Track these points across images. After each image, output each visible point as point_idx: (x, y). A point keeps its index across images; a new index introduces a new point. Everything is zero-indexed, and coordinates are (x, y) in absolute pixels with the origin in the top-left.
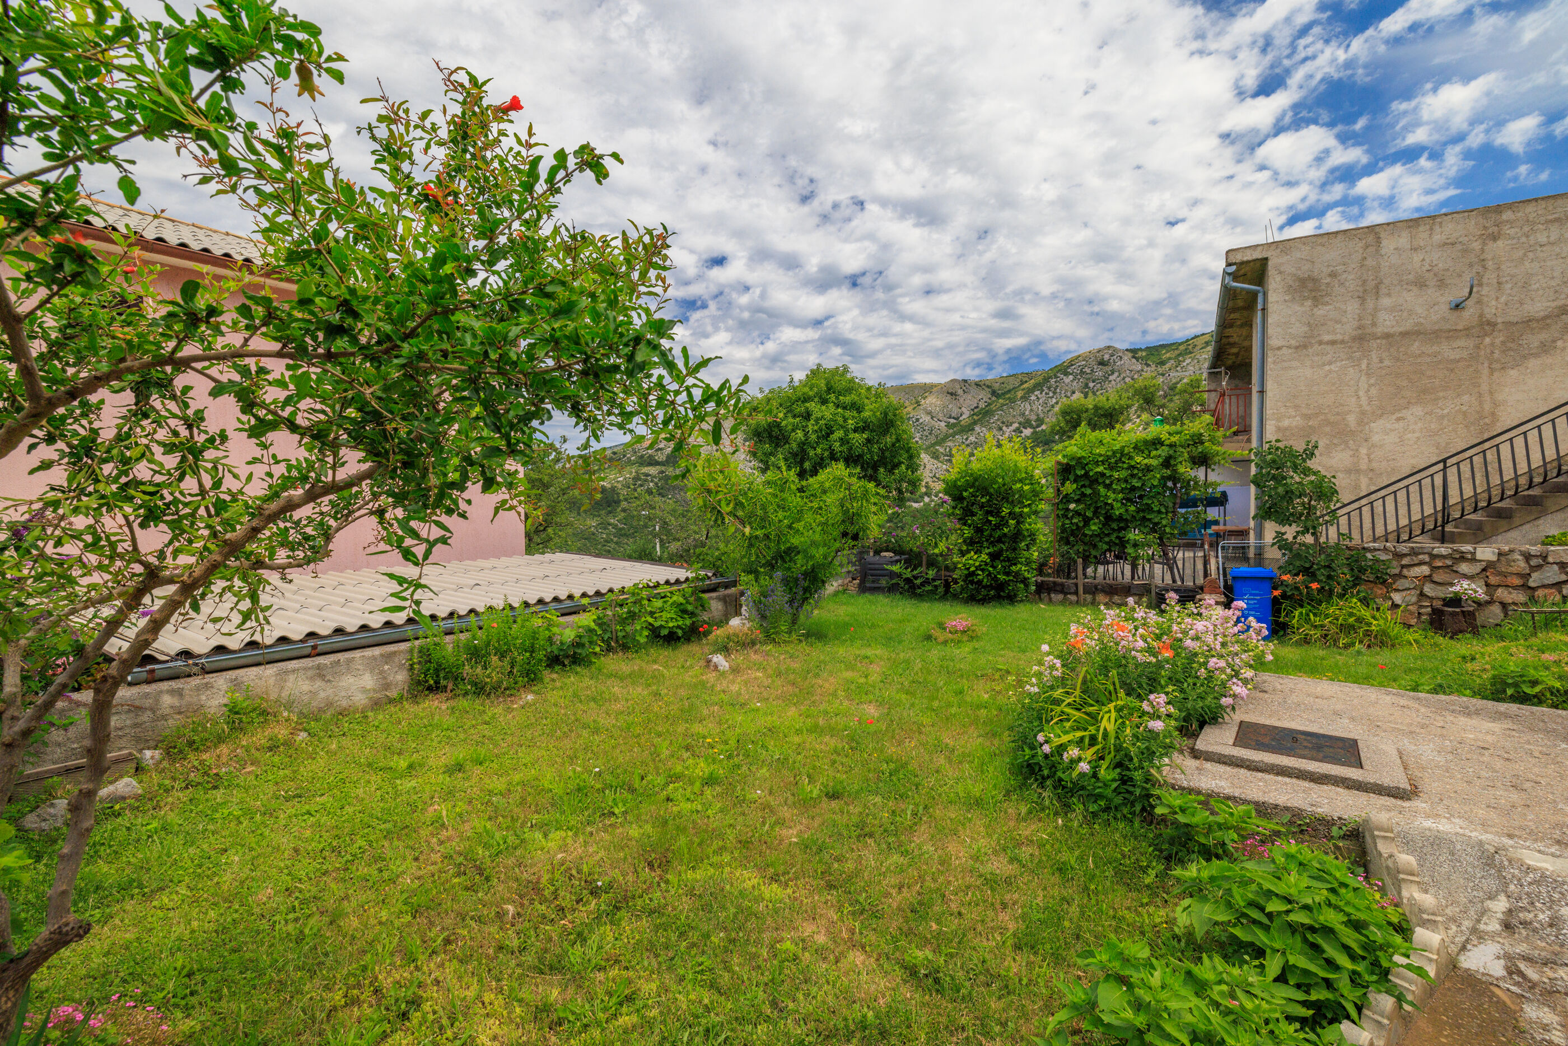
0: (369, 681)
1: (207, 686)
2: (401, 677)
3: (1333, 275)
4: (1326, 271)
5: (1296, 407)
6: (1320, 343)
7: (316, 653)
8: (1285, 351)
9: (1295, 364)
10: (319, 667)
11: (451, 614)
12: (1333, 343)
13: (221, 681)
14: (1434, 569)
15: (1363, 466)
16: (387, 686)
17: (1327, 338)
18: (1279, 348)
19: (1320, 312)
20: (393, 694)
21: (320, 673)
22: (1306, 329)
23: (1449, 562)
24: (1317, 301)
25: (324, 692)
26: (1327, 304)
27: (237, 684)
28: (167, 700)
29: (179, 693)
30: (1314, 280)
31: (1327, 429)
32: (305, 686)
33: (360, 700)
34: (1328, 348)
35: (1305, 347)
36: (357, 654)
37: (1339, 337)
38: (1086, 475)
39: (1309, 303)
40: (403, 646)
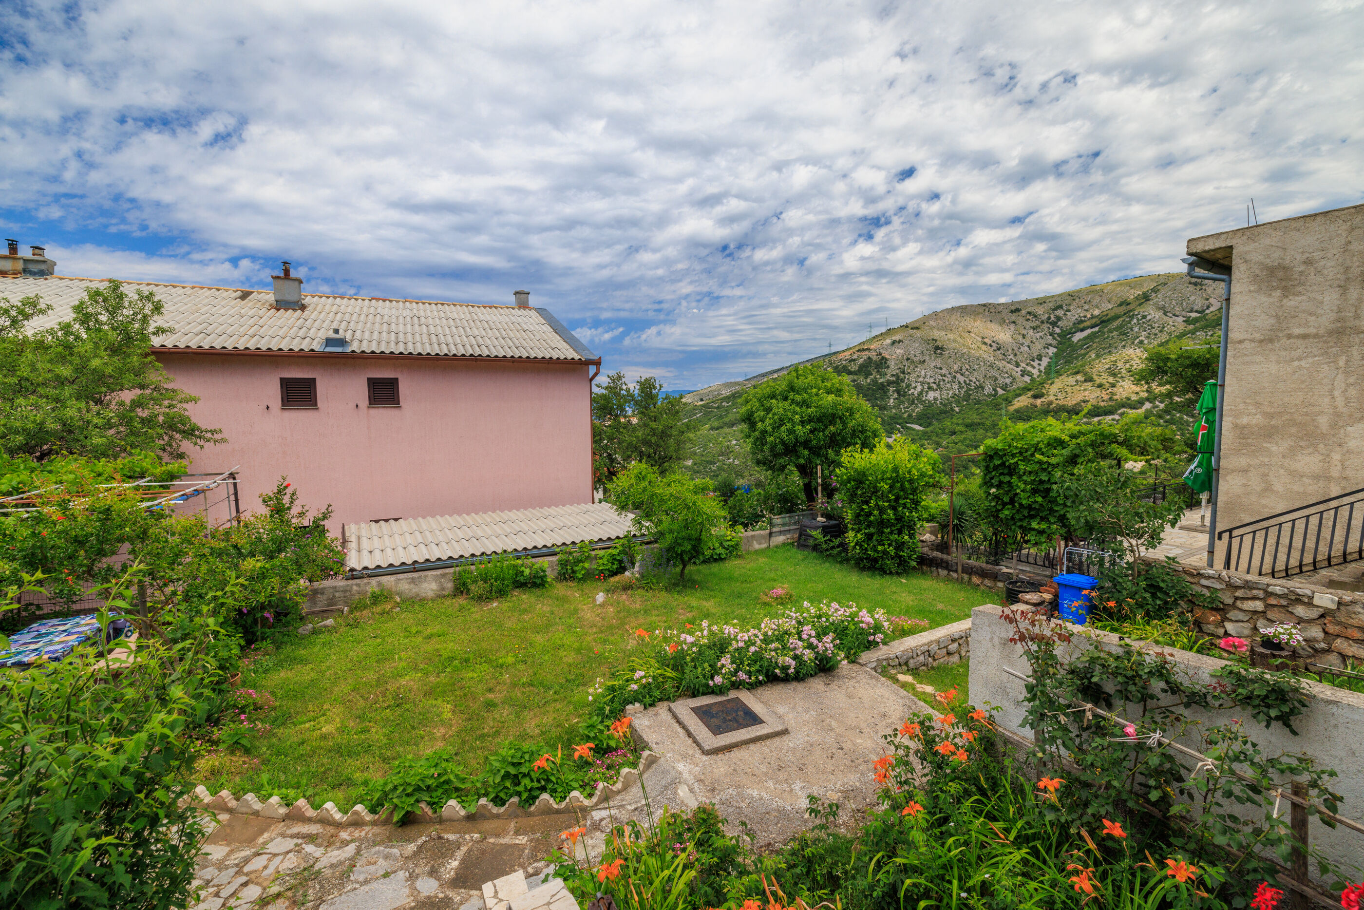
0: (434, 586)
1: (369, 583)
2: (450, 585)
3: (1308, 262)
4: (1300, 258)
5: (1258, 405)
6: (1289, 337)
7: (415, 570)
8: (1247, 344)
9: (1258, 358)
10: (413, 578)
11: (483, 554)
12: (1305, 337)
13: (374, 581)
14: (1268, 606)
15: (1335, 472)
16: (443, 589)
17: (1297, 331)
18: (1241, 342)
19: (1291, 303)
20: (446, 593)
21: (413, 581)
22: (1272, 321)
23: (1284, 602)
24: (1287, 292)
25: (415, 590)
26: (1300, 294)
27: (379, 584)
28: (355, 588)
29: (358, 585)
30: (1285, 268)
31: (1293, 430)
32: (407, 586)
33: (431, 594)
34: (1299, 342)
35: (1271, 340)
36: (429, 573)
37: (1312, 331)
38: (1003, 464)
39: (1278, 293)
40: (451, 570)
